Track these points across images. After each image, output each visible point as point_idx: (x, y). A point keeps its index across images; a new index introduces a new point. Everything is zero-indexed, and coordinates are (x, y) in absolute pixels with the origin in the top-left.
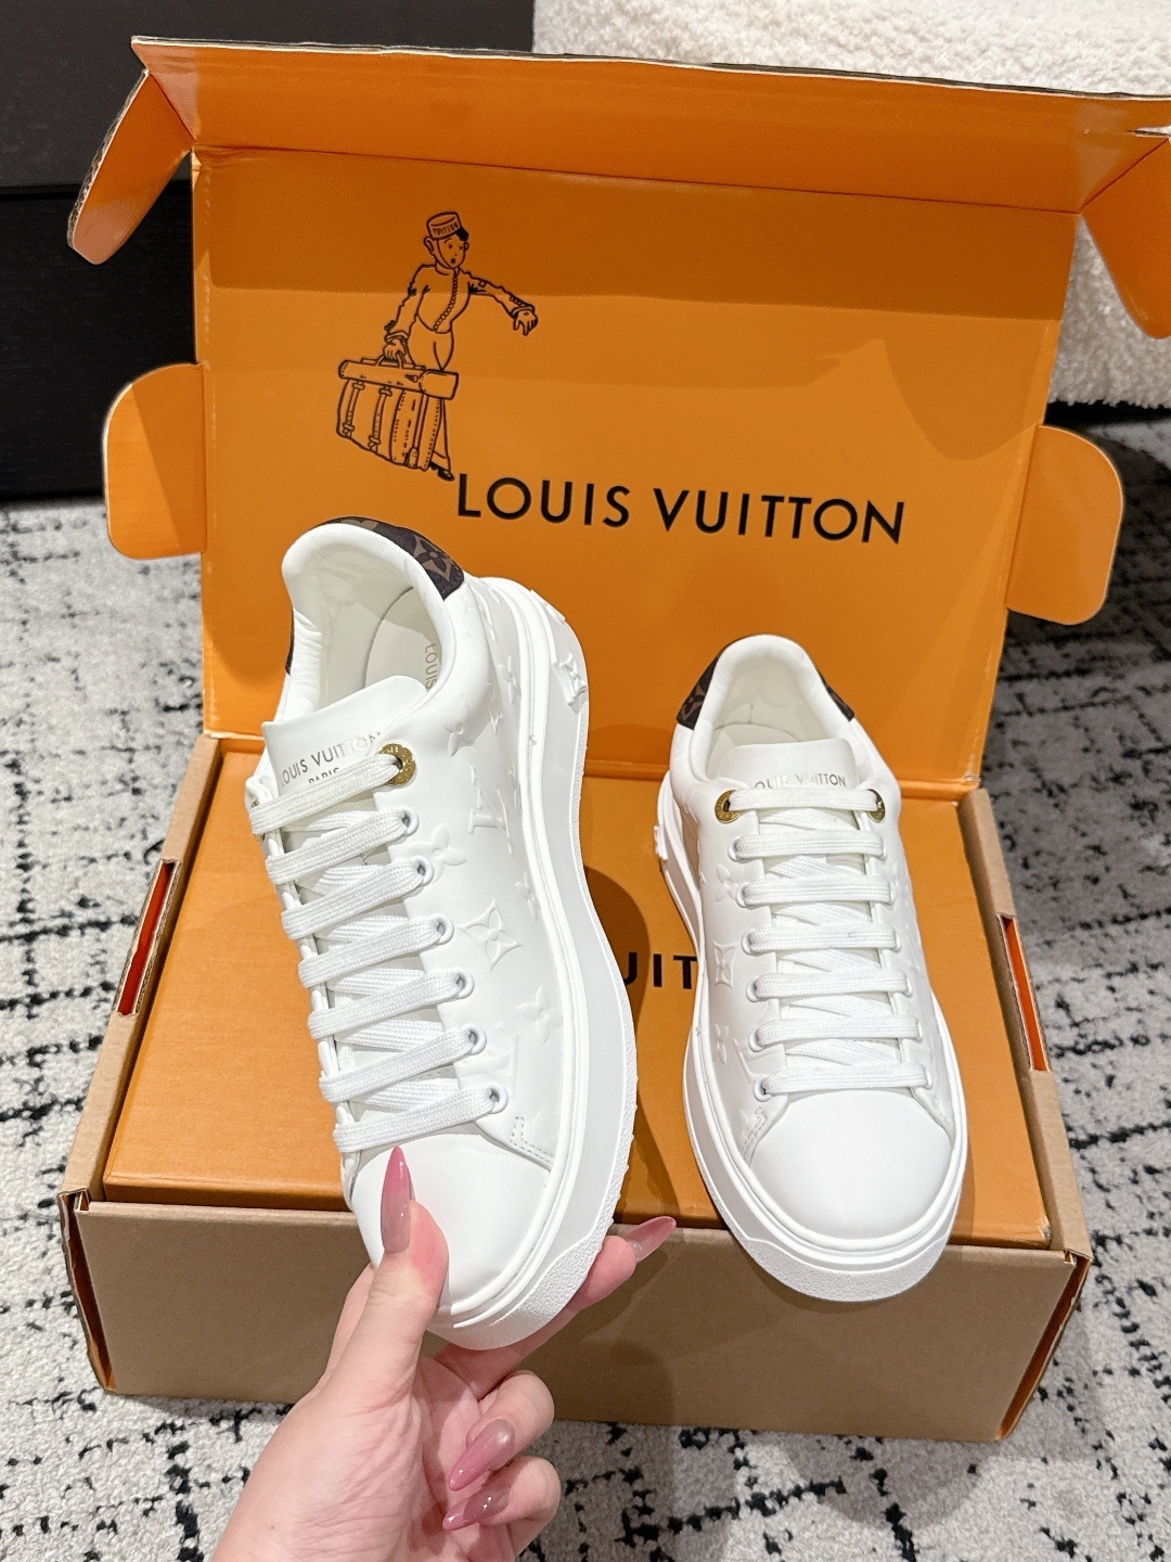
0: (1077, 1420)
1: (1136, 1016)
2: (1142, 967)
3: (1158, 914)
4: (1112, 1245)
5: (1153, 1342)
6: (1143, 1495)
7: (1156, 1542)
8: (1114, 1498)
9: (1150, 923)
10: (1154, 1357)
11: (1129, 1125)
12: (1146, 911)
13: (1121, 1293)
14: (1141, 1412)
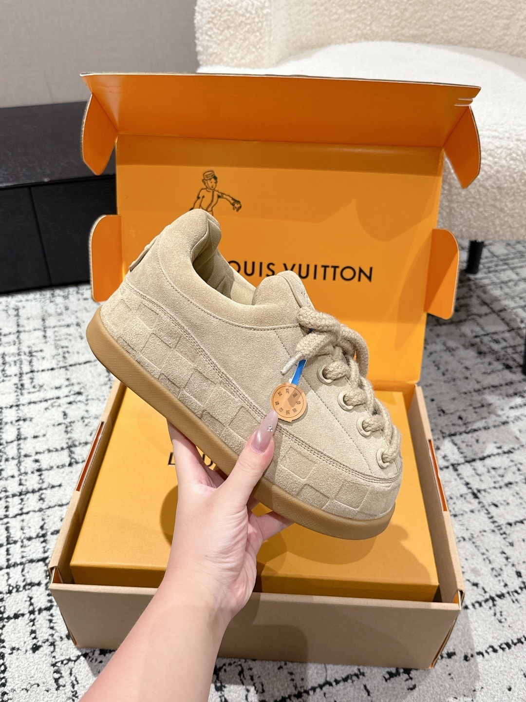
0: (476, 546)
1: (484, 421)
2: (485, 404)
3: (489, 388)
4: (483, 492)
5: (498, 521)
6: (499, 567)
7: (505, 582)
8: (490, 569)
9: (487, 391)
10: (499, 526)
11: (485, 455)
12: (485, 386)
13: (487, 507)
14: (497, 543)
